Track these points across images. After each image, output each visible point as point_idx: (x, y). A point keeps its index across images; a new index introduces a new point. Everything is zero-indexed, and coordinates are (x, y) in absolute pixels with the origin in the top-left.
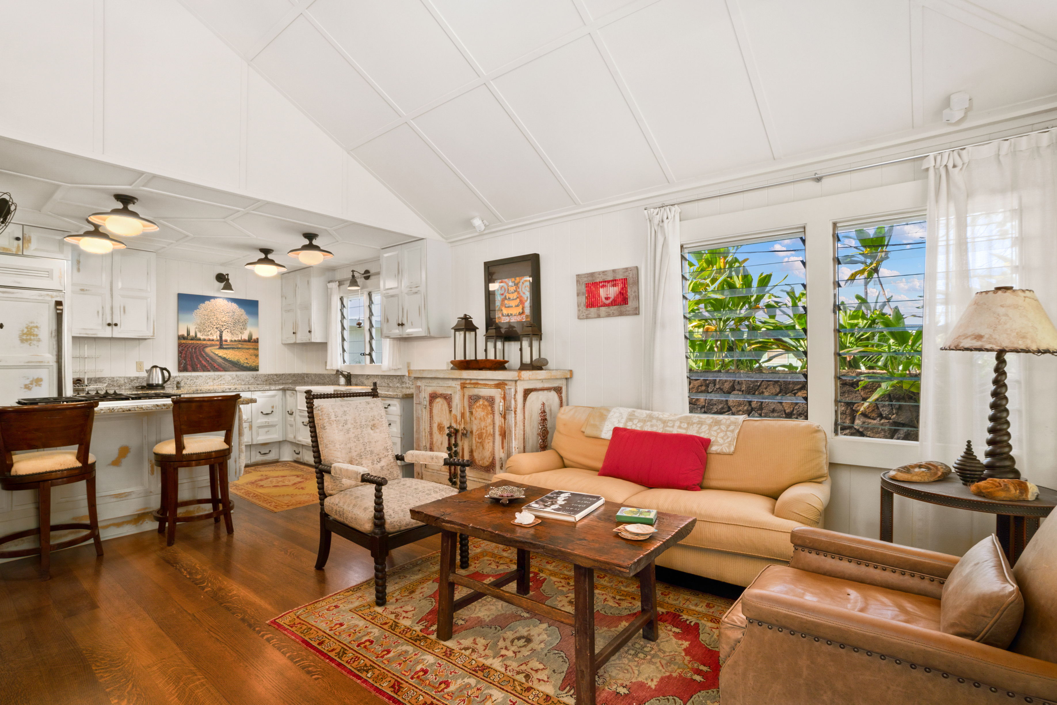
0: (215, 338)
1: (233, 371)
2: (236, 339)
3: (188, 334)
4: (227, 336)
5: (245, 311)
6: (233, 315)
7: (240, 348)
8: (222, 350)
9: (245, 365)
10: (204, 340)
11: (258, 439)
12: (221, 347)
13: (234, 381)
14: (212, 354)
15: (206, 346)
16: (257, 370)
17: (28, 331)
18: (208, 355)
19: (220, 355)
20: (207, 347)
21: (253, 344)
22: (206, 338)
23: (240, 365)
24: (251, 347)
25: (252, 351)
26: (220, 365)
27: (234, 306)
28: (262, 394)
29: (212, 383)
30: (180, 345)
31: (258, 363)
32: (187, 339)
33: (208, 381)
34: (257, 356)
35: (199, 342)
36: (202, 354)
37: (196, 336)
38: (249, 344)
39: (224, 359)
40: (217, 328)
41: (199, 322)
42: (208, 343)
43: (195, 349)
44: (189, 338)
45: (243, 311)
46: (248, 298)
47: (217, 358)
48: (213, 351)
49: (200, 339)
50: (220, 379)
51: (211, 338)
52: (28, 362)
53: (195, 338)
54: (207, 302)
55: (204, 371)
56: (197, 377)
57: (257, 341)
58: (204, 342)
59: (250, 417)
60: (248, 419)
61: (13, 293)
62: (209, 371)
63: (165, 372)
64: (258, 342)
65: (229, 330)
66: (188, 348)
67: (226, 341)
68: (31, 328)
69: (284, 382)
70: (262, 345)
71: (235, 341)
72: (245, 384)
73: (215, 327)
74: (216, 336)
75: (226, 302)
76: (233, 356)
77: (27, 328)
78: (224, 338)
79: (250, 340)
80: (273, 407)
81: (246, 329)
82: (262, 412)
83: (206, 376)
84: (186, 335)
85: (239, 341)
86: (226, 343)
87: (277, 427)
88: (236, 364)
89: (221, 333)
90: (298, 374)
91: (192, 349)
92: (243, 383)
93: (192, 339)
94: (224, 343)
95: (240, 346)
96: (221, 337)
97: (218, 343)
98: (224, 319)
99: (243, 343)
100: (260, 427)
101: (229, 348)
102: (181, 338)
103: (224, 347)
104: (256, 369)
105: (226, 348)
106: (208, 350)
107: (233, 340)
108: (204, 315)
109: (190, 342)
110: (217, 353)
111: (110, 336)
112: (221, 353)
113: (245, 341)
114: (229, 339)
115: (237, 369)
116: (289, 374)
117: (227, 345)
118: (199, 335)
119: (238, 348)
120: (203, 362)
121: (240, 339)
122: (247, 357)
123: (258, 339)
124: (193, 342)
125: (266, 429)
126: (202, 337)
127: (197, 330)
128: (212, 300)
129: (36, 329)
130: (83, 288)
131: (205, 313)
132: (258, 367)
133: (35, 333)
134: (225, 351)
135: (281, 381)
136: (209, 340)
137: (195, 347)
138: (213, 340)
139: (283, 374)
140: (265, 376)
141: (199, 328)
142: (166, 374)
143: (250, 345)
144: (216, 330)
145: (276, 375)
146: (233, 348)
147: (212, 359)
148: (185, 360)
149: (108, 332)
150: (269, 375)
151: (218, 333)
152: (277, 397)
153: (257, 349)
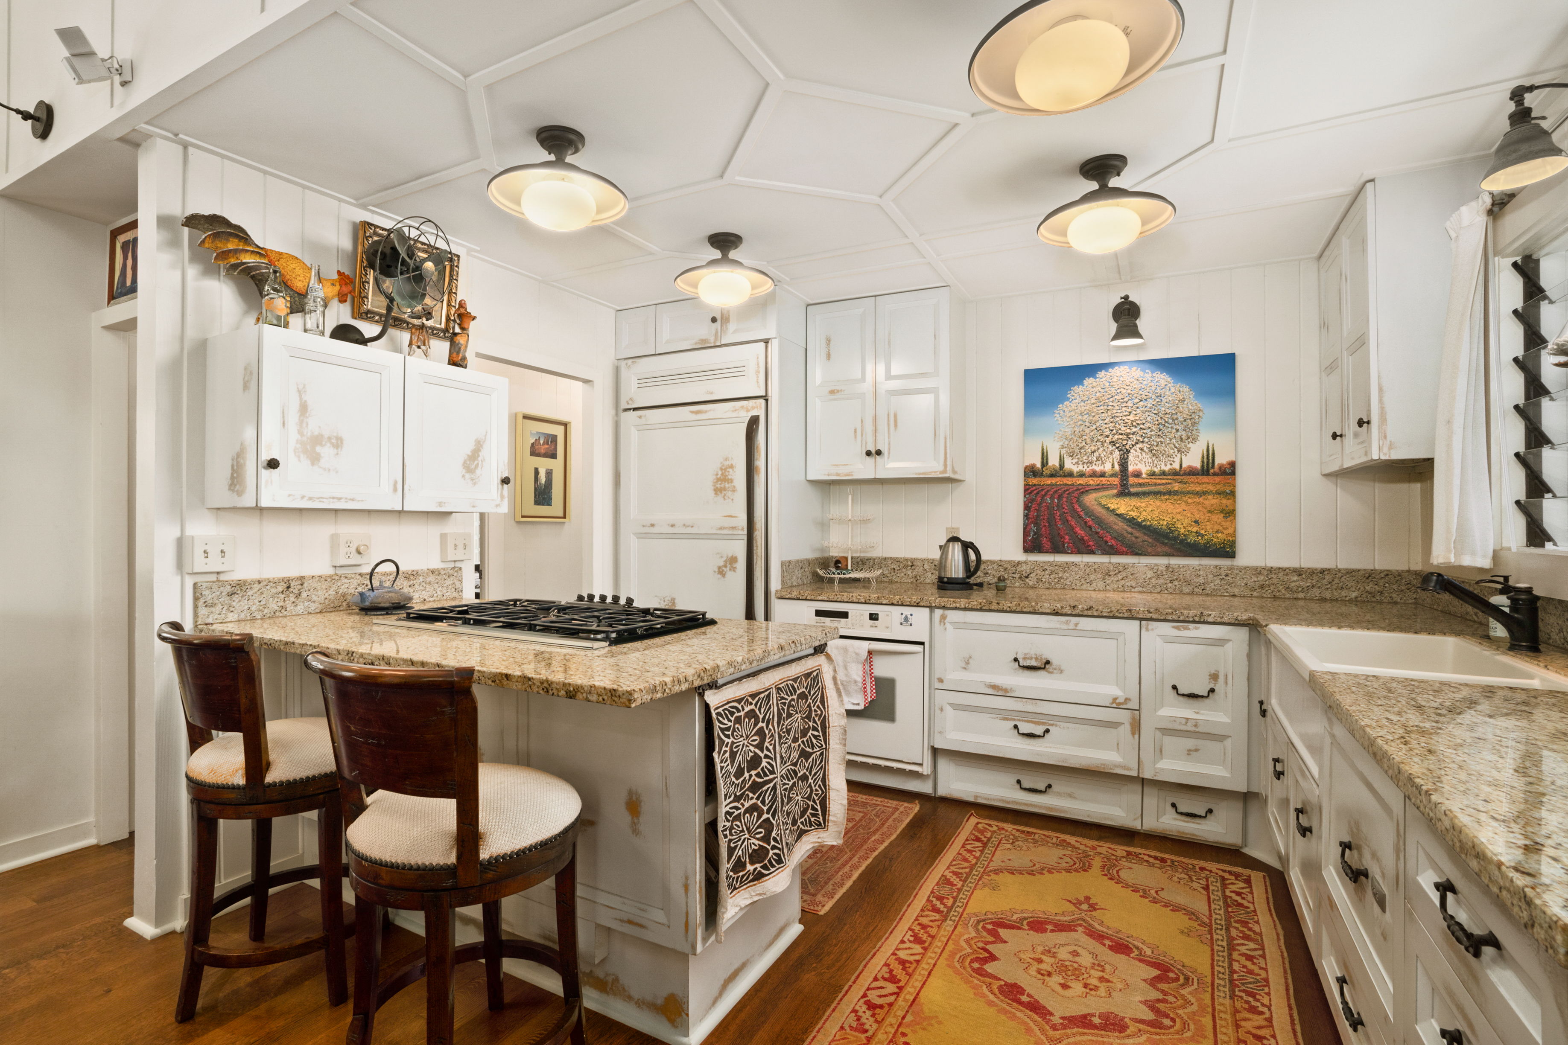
0: (1107, 467)
1: (1157, 554)
2: (1167, 468)
3: (1045, 463)
4: (1139, 463)
5: (1192, 389)
6: (1159, 403)
7: (1176, 493)
8: (1127, 499)
9: (1192, 539)
10: (1082, 475)
11: (1162, 765)
12: (1124, 492)
13: (1161, 581)
14: (1099, 510)
15: (1084, 490)
16: (1232, 555)
17: (722, 474)
18: (1089, 513)
19: (1122, 511)
20: (1087, 492)
21: (1217, 479)
22: (1087, 469)
23: (1175, 539)
24: (1211, 488)
25: (1212, 501)
26: (1119, 537)
27: (1163, 379)
28: (1176, 632)
29: (1101, 584)
30: (1028, 489)
31: (1234, 534)
32: (1042, 475)
33: (1092, 577)
34: (1230, 513)
35: (1068, 481)
36: (1074, 510)
37: (1062, 466)
38: (1205, 479)
39: (1132, 522)
40: (1113, 443)
41: (1069, 431)
42: (1092, 481)
43: (1060, 497)
44: (1046, 472)
45: (1186, 389)
46: (1203, 353)
47: (1112, 519)
48: (1104, 501)
49: (1070, 474)
50: (1124, 574)
51: (1098, 468)
52: (721, 528)
53: (1061, 472)
54: (1088, 381)
55: (1079, 552)
56: (1066, 566)
57: (1230, 470)
58: (1082, 481)
59: (1134, 696)
60: (1127, 700)
61: (706, 412)
62: (1092, 552)
63: (970, 551)
64: (1233, 473)
65: (1146, 446)
66: (1043, 497)
67: (1138, 475)
68: (725, 470)
69: (1328, 595)
70: (1244, 482)
71: (1163, 473)
72: (1192, 593)
73: (1108, 440)
74: (1109, 464)
75: (1136, 372)
76: (1155, 515)
77: (721, 469)
78: (1131, 468)
79: (1207, 468)
80: (1214, 677)
81: (1195, 440)
82: (1174, 687)
83: (1087, 565)
84: (1039, 465)
85: (1175, 473)
86: (1136, 480)
87: (1228, 743)
88: (1166, 536)
89: (1125, 454)
90: (1388, 573)
91: (1052, 498)
92: (1186, 590)
93: (1052, 476)
94: (1132, 480)
95: (1176, 487)
96: (1124, 464)
97: (1116, 481)
98: (1131, 417)
99: (1186, 478)
100: (1166, 731)
101: (1145, 494)
102: (1031, 472)
103: (1132, 490)
104: (1227, 550)
105: (1137, 495)
106: (1090, 499)
107: (1157, 470)
108: (1081, 414)
109: (1049, 481)
110: (1112, 507)
111: (872, 477)
112: (1123, 506)
113: (1192, 472)
114: (1144, 469)
115: (1166, 549)
116: (1350, 572)
117: (1141, 485)
118: (1069, 465)
119: (1169, 493)
120: (1078, 530)
121: (1176, 466)
122: (1197, 517)
123: (1233, 465)
124: (1054, 480)
125: (1190, 743)
126: (1076, 469)
127: (1064, 451)
128: (1101, 374)
129: (730, 470)
130: (833, 388)
131: (1083, 408)
132: (1233, 544)
133: (730, 477)
134: (1134, 502)
135: (1316, 592)
136: (1094, 474)
137: (1059, 493)
138: (1103, 475)
139: (1323, 571)
140: (1258, 571)
141: (1069, 446)
142: (972, 556)
143: (1207, 484)
144: (1111, 448)
145: (1299, 572)
146: (1156, 493)
147: (1099, 521)
148: (1036, 524)
149: (865, 469)
150: (1271, 570)
151: (1117, 454)
152: (1229, 646)
153: (1232, 494)
